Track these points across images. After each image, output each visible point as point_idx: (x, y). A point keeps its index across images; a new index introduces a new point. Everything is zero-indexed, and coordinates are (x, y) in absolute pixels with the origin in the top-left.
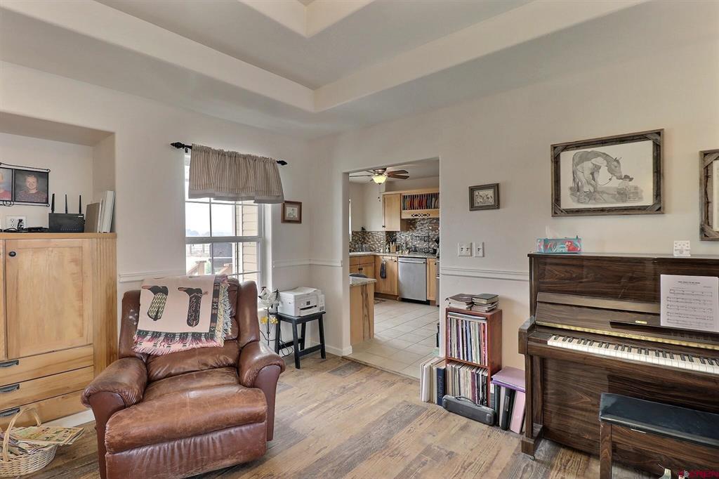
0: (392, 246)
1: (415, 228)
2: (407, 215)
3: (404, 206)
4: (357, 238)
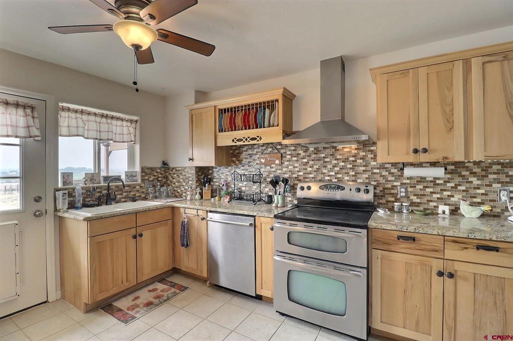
0: (207, 190)
1: (240, 161)
2: (227, 139)
3: (220, 125)
4: (152, 177)
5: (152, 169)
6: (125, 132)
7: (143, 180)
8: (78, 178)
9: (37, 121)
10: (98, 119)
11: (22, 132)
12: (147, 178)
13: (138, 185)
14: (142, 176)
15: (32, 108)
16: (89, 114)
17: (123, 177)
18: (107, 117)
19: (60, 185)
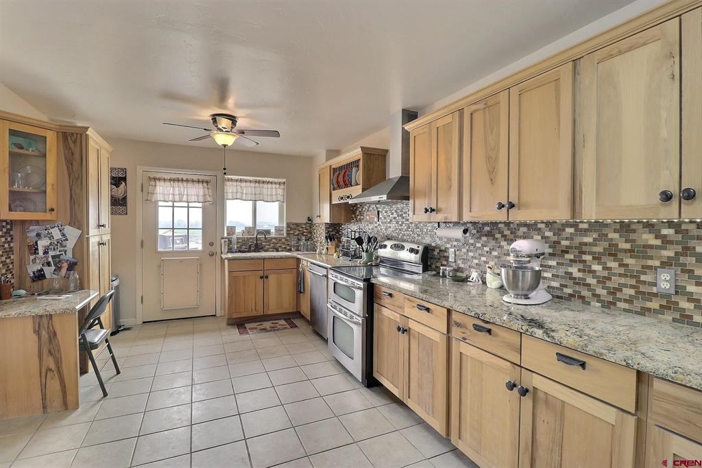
3: (333, 184)
4: (298, 232)
5: (297, 225)
6: (274, 193)
7: (288, 234)
8: (239, 230)
9: (210, 190)
10: (253, 185)
11: (201, 199)
12: (292, 232)
13: (284, 238)
14: (288, 231)
15: (207, 182)
16: (246, 181)
17: (273, 230)
18: (259, 182)
19: (226, 235)
